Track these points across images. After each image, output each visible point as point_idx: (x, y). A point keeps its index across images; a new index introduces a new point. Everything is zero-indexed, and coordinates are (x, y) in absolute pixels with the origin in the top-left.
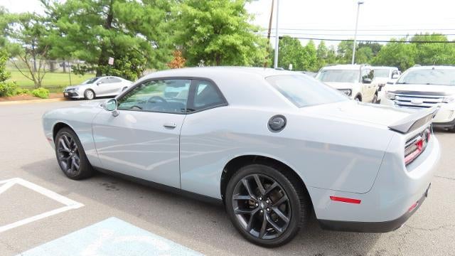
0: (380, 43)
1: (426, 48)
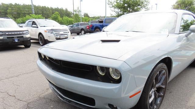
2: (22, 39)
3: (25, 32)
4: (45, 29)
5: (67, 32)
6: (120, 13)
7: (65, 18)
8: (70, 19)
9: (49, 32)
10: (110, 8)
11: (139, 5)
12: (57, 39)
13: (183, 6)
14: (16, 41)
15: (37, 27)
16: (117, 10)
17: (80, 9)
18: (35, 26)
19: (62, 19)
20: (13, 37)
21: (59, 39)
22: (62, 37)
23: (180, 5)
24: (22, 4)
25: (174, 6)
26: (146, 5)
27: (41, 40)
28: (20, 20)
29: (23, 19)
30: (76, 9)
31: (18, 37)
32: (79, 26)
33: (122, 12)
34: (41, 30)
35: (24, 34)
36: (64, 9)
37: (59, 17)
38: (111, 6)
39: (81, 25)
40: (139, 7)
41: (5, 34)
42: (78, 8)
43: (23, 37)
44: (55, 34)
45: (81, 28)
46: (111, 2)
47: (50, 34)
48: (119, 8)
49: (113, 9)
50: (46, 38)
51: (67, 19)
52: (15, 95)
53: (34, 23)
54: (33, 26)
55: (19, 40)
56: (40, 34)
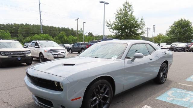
2: (24, 58)
3: (27, 52)
4: (46, 49)
5: (64, 52)
6: (118, 34)
7: (71, 37)
8: (75, 38)
9: (48, 52)
10: (109, 29)
11: (135, 27)
12: (55, 58)
13: (179, 27)
14: (19, 59)
15: (39, 48)
16: (115, 31)
17: (83, 30)
18: (37, 46)
19: (67, 38)
20: (17, 57)
21: (57, 58)
22: (59, 56)
23: (177, 27)
25: (171, 27)
26: (142, 27)
27: (41, 59)
28: (28, 39)
29: (31, 38)
30: (80, 30)
31: (21, 56)
32: (79, 45)
33: (120, 33)
34: (42, 50)
35: (26, 54)
36: (70, 29)
37: (65, 36)
38: (110, 28)
39: (82, 44)
40: (136, 29)
41: (10, 54)
42: (81, 29)
43: (25, 56)
44: (53, 54)
45: (81, 47)
46: (109, 24)
47: (49, 54)
48: (117, 30)
49: (112, 30)
50: (45, 57)
51: (73, 38)
52: (8, 102)
53: (37, 44)
54: (35, 46)
55: (21, 59)
56: (41, 53)
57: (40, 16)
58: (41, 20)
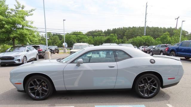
0: (61, 34)
1: (79, 37)
24: (138, 27)
29: (134, 39)
57: (146, 18)
58: (145, 22)
